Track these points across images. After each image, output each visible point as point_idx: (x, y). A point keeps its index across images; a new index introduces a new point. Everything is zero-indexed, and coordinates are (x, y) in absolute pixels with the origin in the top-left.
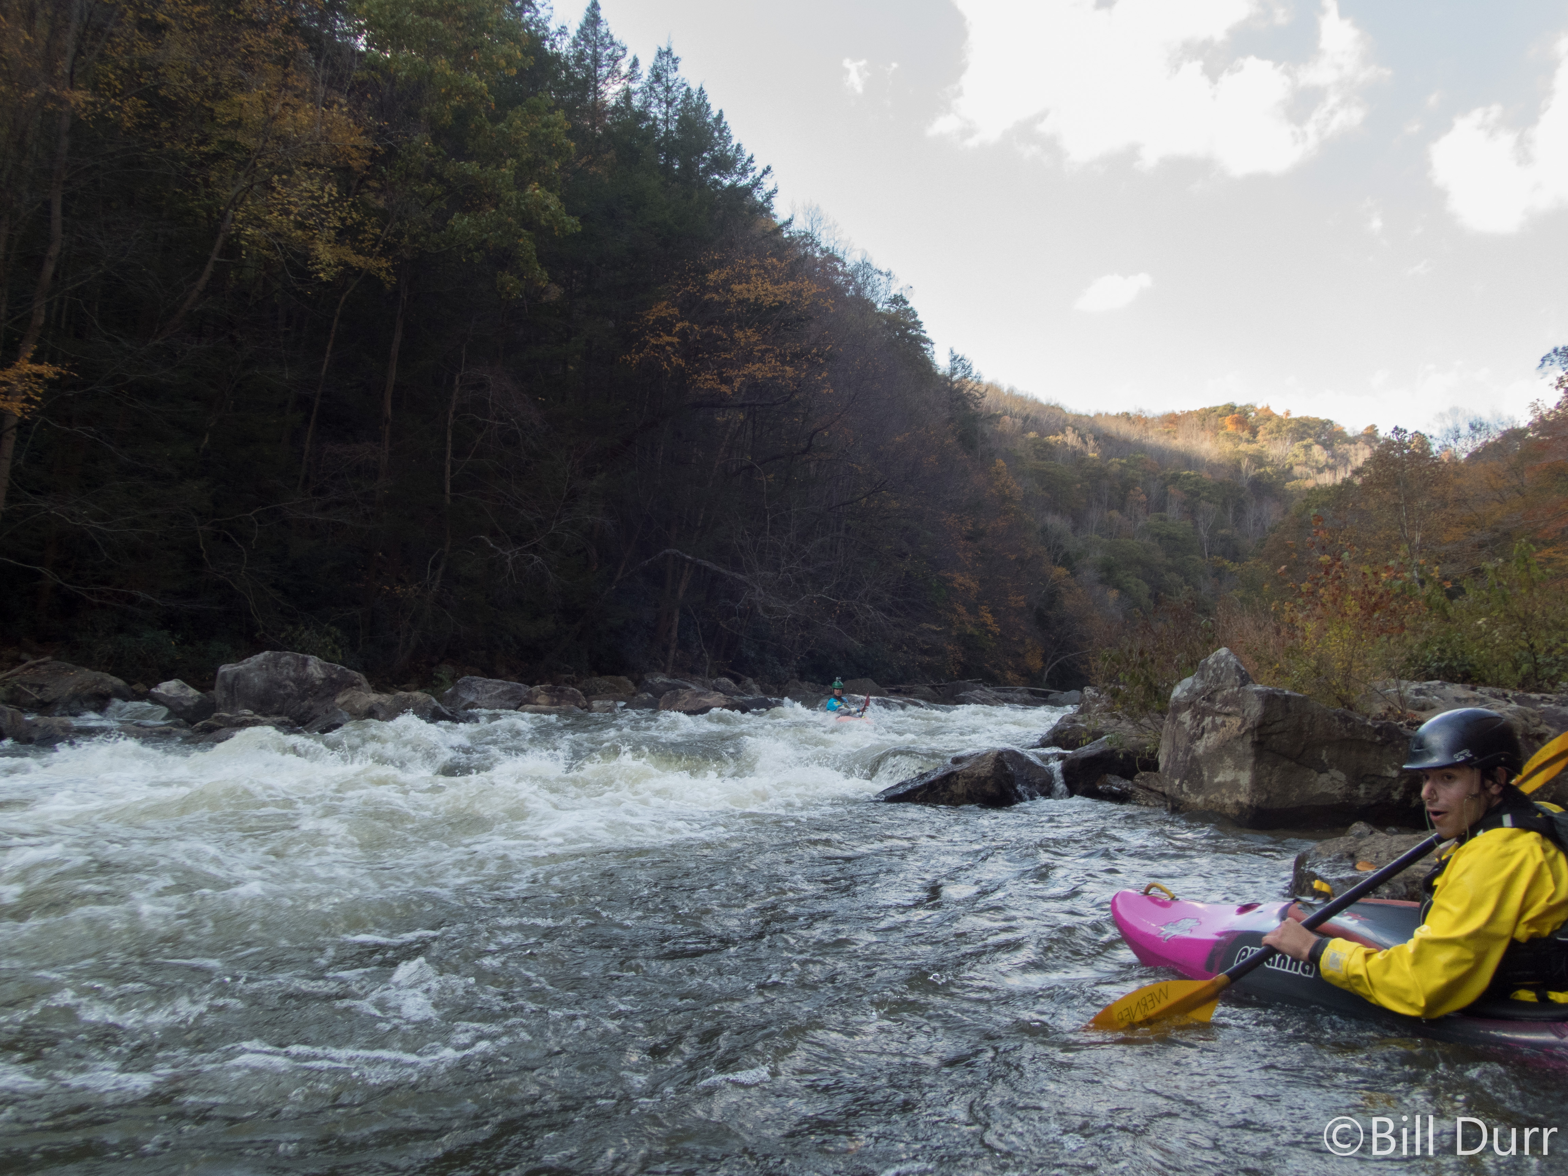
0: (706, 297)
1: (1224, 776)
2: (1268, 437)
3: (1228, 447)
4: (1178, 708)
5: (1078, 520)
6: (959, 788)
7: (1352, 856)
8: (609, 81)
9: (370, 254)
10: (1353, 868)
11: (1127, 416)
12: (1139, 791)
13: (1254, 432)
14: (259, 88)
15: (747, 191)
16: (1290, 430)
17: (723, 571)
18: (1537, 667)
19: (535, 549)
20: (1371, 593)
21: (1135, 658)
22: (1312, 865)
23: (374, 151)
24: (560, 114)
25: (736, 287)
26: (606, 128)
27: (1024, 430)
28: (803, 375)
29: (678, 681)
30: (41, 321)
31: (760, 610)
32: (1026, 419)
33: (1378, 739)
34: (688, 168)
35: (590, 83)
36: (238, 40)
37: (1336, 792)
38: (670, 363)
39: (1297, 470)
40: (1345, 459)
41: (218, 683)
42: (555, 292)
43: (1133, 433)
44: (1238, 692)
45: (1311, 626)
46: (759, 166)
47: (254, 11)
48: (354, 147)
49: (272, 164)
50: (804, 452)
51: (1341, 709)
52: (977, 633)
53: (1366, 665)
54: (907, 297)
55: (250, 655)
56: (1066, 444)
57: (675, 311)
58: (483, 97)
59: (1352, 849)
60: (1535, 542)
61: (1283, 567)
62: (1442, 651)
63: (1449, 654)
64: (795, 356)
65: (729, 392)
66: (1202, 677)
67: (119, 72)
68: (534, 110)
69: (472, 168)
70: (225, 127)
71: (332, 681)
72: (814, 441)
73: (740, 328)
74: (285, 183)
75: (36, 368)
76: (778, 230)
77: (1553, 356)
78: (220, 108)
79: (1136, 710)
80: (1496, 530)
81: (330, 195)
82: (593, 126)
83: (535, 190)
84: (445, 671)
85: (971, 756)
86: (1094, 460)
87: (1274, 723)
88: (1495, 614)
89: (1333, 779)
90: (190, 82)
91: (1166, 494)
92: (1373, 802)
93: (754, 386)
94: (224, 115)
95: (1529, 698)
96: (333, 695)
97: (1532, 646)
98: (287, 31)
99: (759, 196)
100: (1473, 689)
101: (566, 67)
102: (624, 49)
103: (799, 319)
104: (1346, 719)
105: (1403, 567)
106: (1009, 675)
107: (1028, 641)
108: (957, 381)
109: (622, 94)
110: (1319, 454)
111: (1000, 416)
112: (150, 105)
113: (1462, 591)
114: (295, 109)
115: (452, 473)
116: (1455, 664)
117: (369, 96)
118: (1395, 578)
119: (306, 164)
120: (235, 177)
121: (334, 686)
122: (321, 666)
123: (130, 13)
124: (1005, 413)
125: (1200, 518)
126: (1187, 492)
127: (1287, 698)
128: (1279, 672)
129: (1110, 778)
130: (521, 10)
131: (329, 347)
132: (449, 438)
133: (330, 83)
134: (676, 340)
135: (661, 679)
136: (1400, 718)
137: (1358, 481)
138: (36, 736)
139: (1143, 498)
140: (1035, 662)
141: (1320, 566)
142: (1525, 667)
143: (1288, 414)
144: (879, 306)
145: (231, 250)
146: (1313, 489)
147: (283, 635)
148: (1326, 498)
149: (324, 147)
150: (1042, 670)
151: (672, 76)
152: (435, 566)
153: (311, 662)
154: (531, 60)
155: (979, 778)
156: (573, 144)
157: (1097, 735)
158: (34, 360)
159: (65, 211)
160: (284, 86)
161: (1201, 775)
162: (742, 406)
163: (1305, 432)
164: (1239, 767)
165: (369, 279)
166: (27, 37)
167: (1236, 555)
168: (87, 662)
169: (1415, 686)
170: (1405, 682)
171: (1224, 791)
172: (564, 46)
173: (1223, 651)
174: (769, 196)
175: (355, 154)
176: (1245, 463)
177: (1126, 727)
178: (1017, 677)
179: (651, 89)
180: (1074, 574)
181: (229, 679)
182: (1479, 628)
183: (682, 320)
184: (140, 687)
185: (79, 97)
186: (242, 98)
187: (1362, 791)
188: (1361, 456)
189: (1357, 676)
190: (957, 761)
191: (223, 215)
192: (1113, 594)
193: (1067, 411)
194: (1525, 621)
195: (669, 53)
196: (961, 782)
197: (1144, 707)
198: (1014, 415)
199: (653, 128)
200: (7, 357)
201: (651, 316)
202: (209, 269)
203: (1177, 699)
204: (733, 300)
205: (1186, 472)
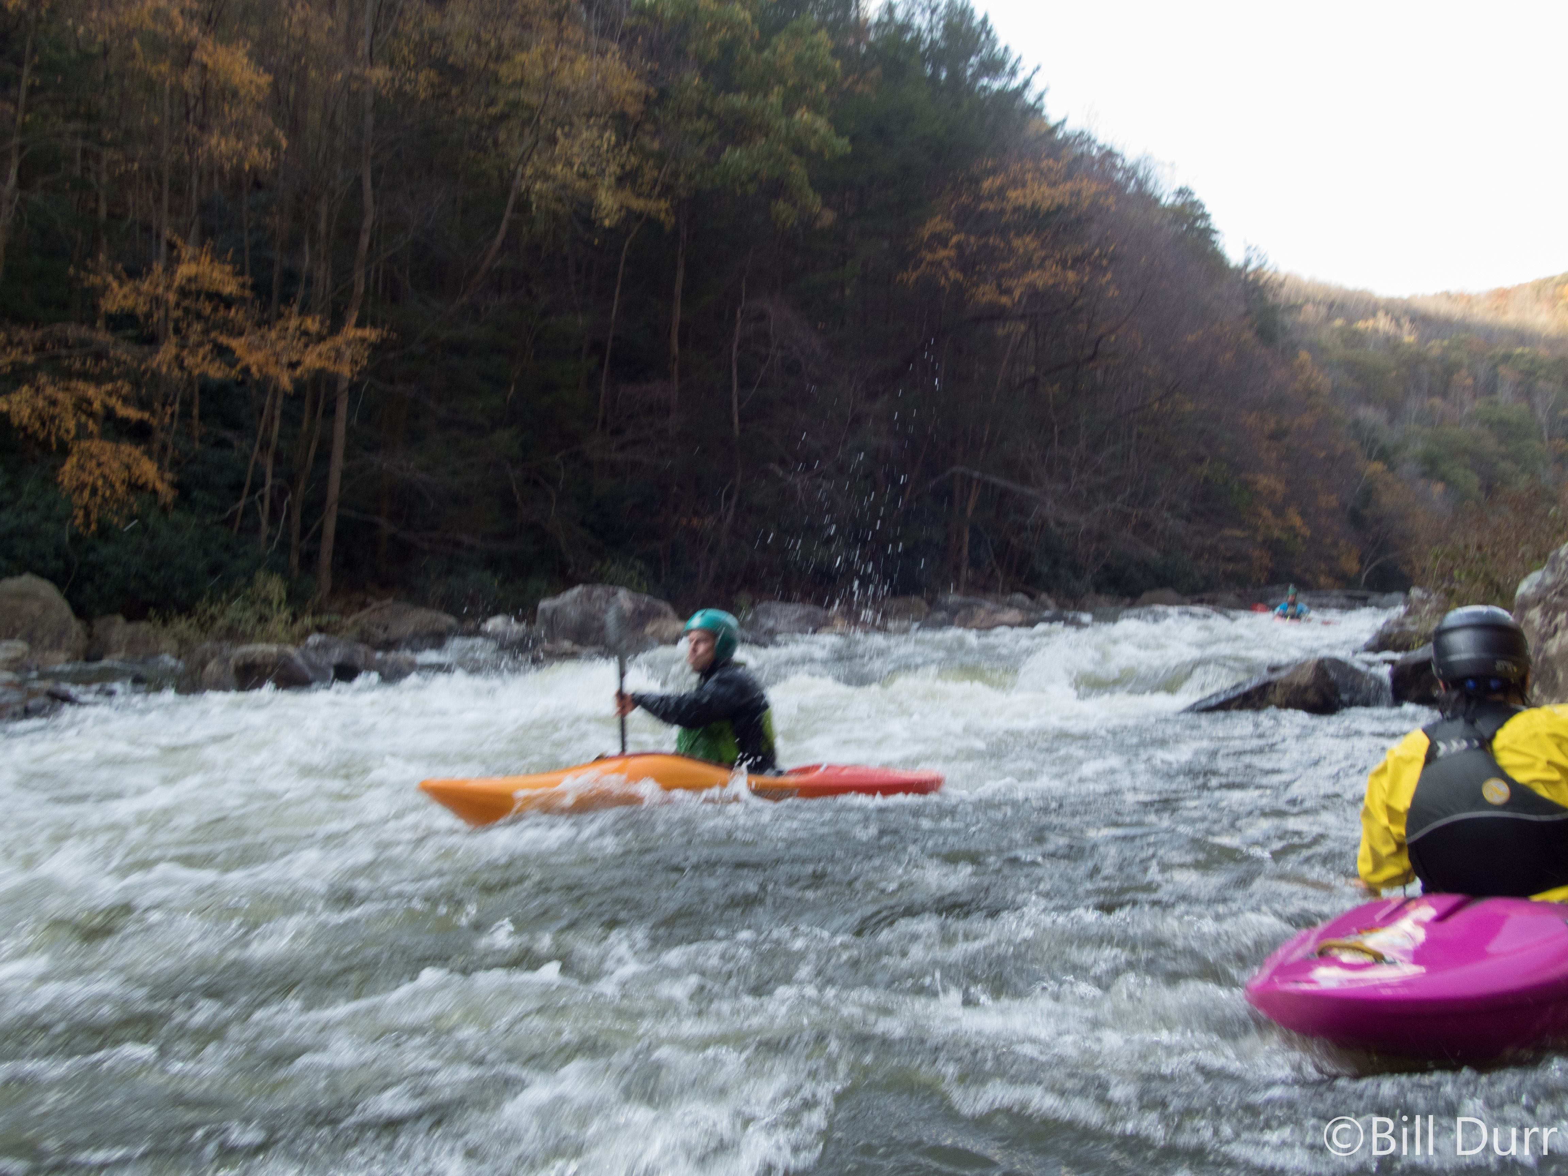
0: (982, 207)
4: (1526, 605)
5: (1395, 411)
6: (1277, 697)
9: (649, 196)
14: (538, 45)
15: (1018, 93)
17: (1011, 486)
21: (1472, 552)
23: (648, 95)
24: (823, 35)
25: (1012, 194)
26: (870, 46)
27: (1329, 318)
28: (1086, 279)
29: (971, 600)
30: (362, 289)
31: (1052, 524)
32: (1331, 306)
34: (955, 76)
38: (947, 278)
41: (540, 618)
42: (828, 217)
43: (1456, 311)
48: (627, 93)
49: (555, 118)
50: (1092, 358)
52: (1284, 537)
54: (1191, 191)
55: (566, 590)
56: (1376, 331)
57: (950, 225)
58: (746, 27)
64: (1077, 259)
65: (1009, 303)
66: (1553, 570)
67: (412, 46)
68: (797, 33)
69: (739, 100)
70: (508, 87)
71: (642, 611)
72: (1100, 346)
73: (1018, 235)
74: (567, 135)
75: (360, 333)
76: (1053, 130)
78: (504, 70)
81: (609, 142)
82: (858, 43)
83: (803, 116)
84: (744, 598)
85: (1289, 665)
86: (1410, 345)
90: (475, 46)
91: (1496, 376)
93: (1034, 295)
94: (508, 76)
96: (642, 625)
99: (1030, 97)
103: (1079, 221)
106: (1322, 580)
107: (1342, 543)
108: (1256, 271)
109: (884, 8)
111: (1302, 305)
112: (441, 74)
114: (573, 61)
115: (739, 404)
117: (639, 40)
119: (585, 115)
120: (521, 135)
121: (643, 616)
122: (630, 598)
124: (1307, 302)
125: (1537, 399)
126: (1521, 371)
131: (617, 291)
132: (735, 371)
134: (952, 253)
135: (954, 598)
139: (1470, 381)
140: (1350, 565)
144: (1163, 201)
145: (523, 206)
147: (593, 570)
149: (601, 97)
150: (1359, 574)
152: (728, 497)
153: (620, 594)
155: (1299, 686)
156: (837, 64)
158: (360, 324)
159: (375, 184)
160: (559, 40)
161: (1554, 676)
162: (1023, 316)
165: (651, 222)
166: (331, 23)
168: (422, 602)
174: (1040, 97)
175: (630, 99)
178: (1330, 581)
180: (1392, 468)
181: (549, 614)
183: (958, 233)
184: (472, 625)
185: (379, 74)
186: (522, 56)
190: (1273, 669)
191: (514, 174)
192: (1438, 488)
196: (1278, 692)
198: (1317, 304)
199: (918, 39)
200: (336, 324)
201: (926, 233)
202: (504, 226)
203: (1523, 596)
204: (1009, 208)
205: (1519, 350)
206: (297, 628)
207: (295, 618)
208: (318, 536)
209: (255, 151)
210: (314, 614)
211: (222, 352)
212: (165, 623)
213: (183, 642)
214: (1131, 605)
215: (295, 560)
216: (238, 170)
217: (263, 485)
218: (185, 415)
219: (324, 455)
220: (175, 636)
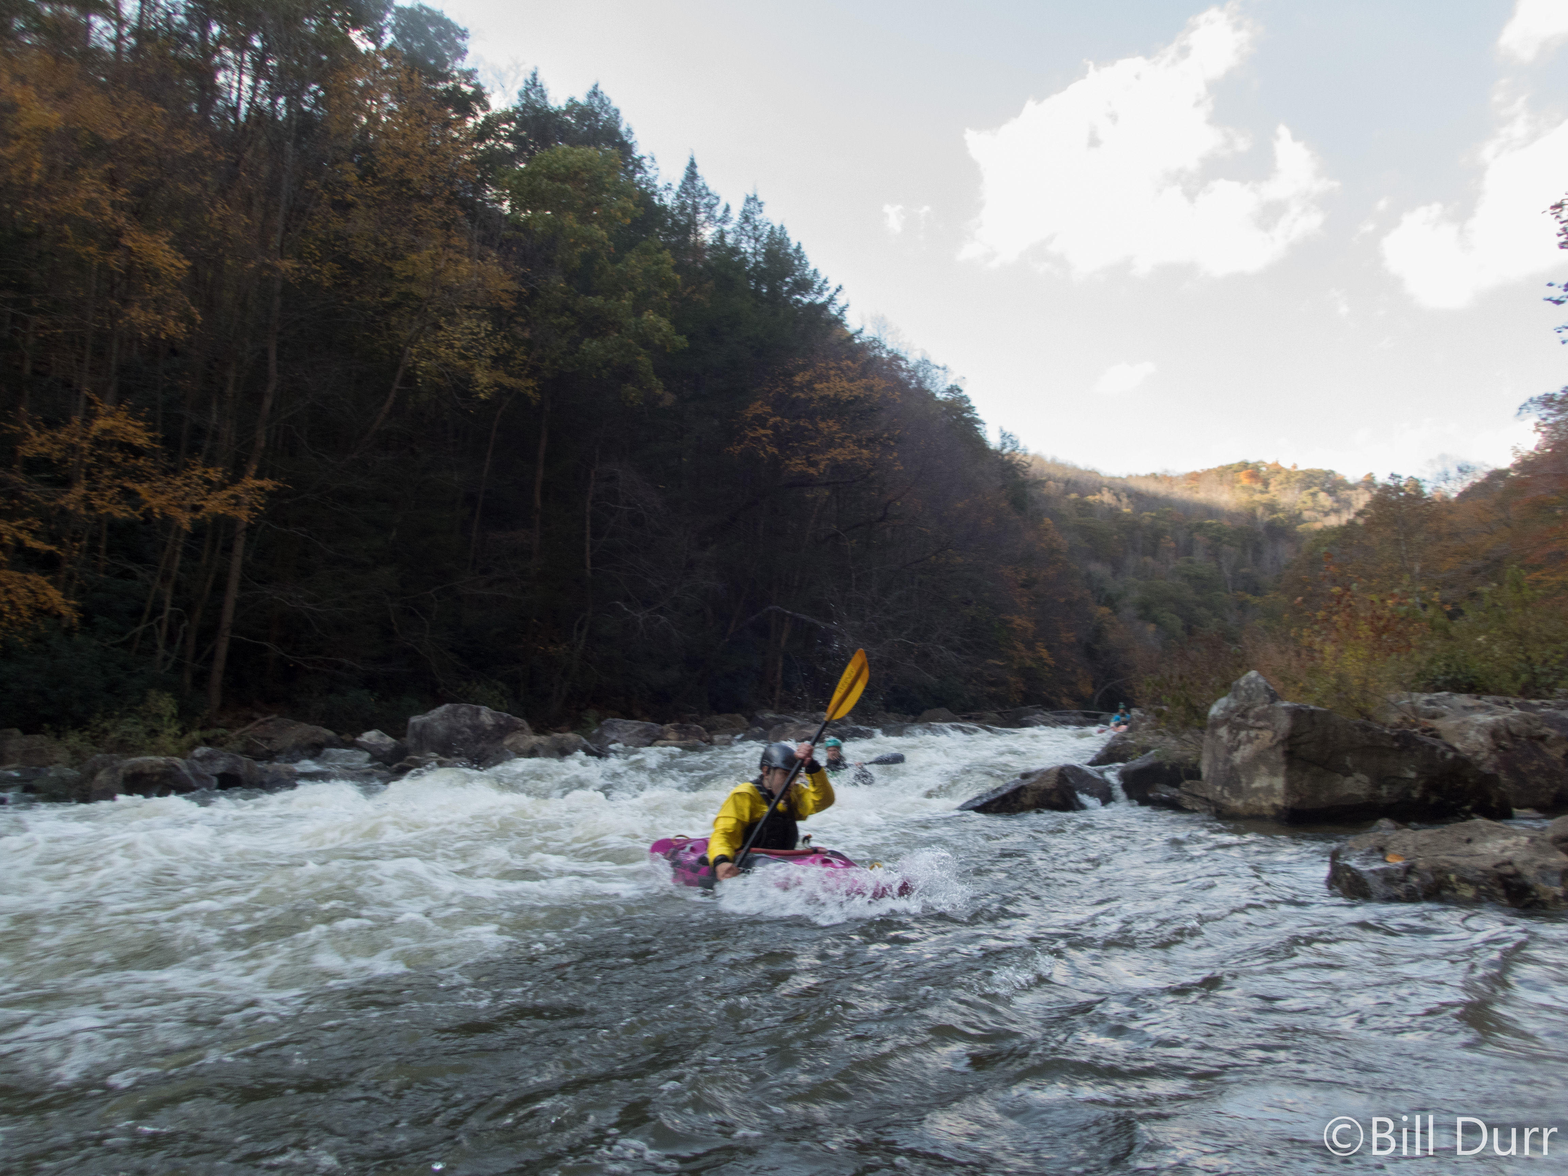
0: (794, 396)
1: (1260, 782)
2: (1279, 487)
3: (1244, 497)
4: (1216, 724)
5: (1117, 567)
6: (1028, 800)
7: (1382, 850)
8: (706, 224)
9: (519, 376)
10: (1384, 861)
11: (1154, 476)
12: (1185, 797)
13: (1266, 484)
14: (428, 249)
15: (824, 307)
16: (1297, 481)
17: (818, 622)
18: (1534, 676)
19: (661, 611)
20: (1380, 618)
21: (1176, 681)
22: (1346, 859)
23: (520, 293)
24: (667, 254)
25: (818, 386)
26: (706, 264)
27: (1067, 492)
28: (877, 456)
29: (783, 716)
30: (263, 444)
32: (1067, 482)
33: (1396, 745)
34: (774, 291)
35: (691, 226)
36: (409, 211)
37: (1361, 793)
38: (766, 452)
39: (1306, 515)
40: (1348, 504)
41: (410, 732)
42: (669, 399)
43: (1160, 489)
44: (1269, 708)
45: (1329, 649)
46: (832, 285)
47: (422, 188)
48: (503, 291)
49: (440, 309)
50: (881, 520)
51: (1361, 720)
52: (1034, 666)
53: (1380, 681)
54: (961, 387)
55: (434, 707)
56: (1102, 502)
57: (768, 409)
58: (604, 243)
59: (1381, 843)
60: (1523, 567)
61: (1300, 599)
62: (1448, 665)
63: (1454, 668)
64: (870, 440)
65: (816, 473)
66: (1235, 697)
67: (318, 243)
68: (646, 251)
69: (597, 301)
70: (401, 281)
71: (501, 726)
72: (889, 510)
73: (823, 420)
74: (449, 323)
75: (258, 483)
76: (851, 338)
77: (1530, 406)
78: (397, 267)
79: (1178, 727)
80: (1487, 559)
81: (486, 330)
82: (695, 262)
83: (650, 316)
84: (591, 715)
85: (1037, 772)
86: (1128, 514)
87: (1301, 734)
88: (1493, 631)
89: (1358, 781)
90: (373, 246)
91: (1192, 540)
92: (1395, 800)
93: (836, 467)
94: (401, 272)
95: (1529, 704)
96: (501, 738)
97: (1529, 658)
98: (449, 202)
99: (833, 310)
100: (1478, 698)
101: (672, 216)
102: (717, 198)
103: (872, 410)
104: (1366, 729)
105: (1406, 594)
106: (1065, 701)
107: (1079, 671)
108: (1008, 454)
109: (717, 235)
110: (1324, 499)
111: (1045, 481)
112: (344, 268)
113: (1461, 612)
114: (457, 262)
115: (591, 551)
116: (1460, 677)
117: (514, 249)
118: (1400, 604)
119: (466, 307)
120: (411, 321)
121: (502, 730)
122: (492, 715)
123: (326, 196)
124: (1049, 479)
125: (1223, 560)
126: (1210, 538)
127: (1312, 712)
128: (1303, 690)
129: (1159, 786)
130: (633, 172)
131: (489, 454)
132: (588, 523)
133: (483, 241)
134: (769, 432)
135: (769, 715)
136: (1414, 726)
137: (1360, 521)
138: (267, 780)
139: (1173, 545)
140: (1087, 689)
141: (1332, 596)
142: (1524, 677)
143: (1295, 466)
144: (938, 395)
145: (409, 379)
146: (1321, 531)
147: (460, 690)
148: (1333, 538)
149: (481, 294)
150: (1093, 695)
151: (758, 217)
152: (580, 628)
153: (483, 712)
154: (641, 211)
155: (1045, 790)
156: (678, 277)
157: (1145, 750)
158: (259, 476)
159: (279, 356)
160: (447, 246)
161: (1240, 782)
162: (827, 484)
163: (1311, 482)
164: (1273, 774)
165: (519, 396)
166: (247, 221)
167: (1257, 590)
168: (305, 718)
169: (1426, 697)
170: (1416, 694)
171: (1261, 795)
172: (669, 200)
173: (1253, 674)
174: (842, 310)
175: (505, 296)
176: (1260, 511)
177: (1171, 742)
178: (1071, 702)
179: (742, 228)
180: (1116, 611)
181: (418, 728)
182: (1479, 645)
183: (774, 416)
184: (347, 737)
185: (288, 264)
186: (414, 257)
187: (1384, 791)
188: (1362, 500)
189: (1372, 691)
190: (1025, 776)
191: (402, 352)
192: (1151, 628)
193: (1102, 474)
194: (1521, 637)
195: (754, 199)
196: (1030, 794)
197: (1185, 725)
198: (1056, 481)
199: (744, 261)
200: (236, 475)
201: (749, 414)
202: (392, 395)
203: (1214, 717)
204: (816, 397)
205: (1208, 521)
206: (184, 742)
207: (184, 731)
208: (211, 658)
209: (171, 323)
210: (202, 728)
211: (129, 495)
212: (58, 737)
213: (76, 753)
214: (914, 721)
215: (188, 679)
216: (155, 338)
217: (161, 612)
218: (92, 549)
219: (220, 586)
220: (68, 748)
